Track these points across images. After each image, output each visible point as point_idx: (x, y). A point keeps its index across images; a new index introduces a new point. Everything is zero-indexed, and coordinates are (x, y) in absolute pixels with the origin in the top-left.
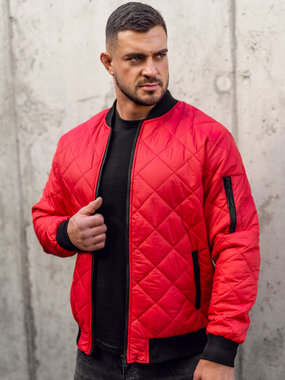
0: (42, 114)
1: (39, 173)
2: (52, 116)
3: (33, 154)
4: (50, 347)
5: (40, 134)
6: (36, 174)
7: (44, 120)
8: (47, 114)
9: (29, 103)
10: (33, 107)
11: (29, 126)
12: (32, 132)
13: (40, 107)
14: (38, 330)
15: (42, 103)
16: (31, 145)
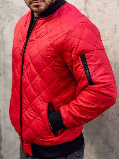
0: (11, 9)
1: (8, 44)
2: (17, 10)
3: (5, 33)
4: (10, 148)
5: (9, 21)
6: (6, 45)
7: (12, 13)
8: (14, 9)
9: (4, 2)
10: (6, 5)
11: (3, 16)
12: (5, 20)
13: (10, 4)
14: (3, 138)
15: (11, 3)
16: (4, 27)
